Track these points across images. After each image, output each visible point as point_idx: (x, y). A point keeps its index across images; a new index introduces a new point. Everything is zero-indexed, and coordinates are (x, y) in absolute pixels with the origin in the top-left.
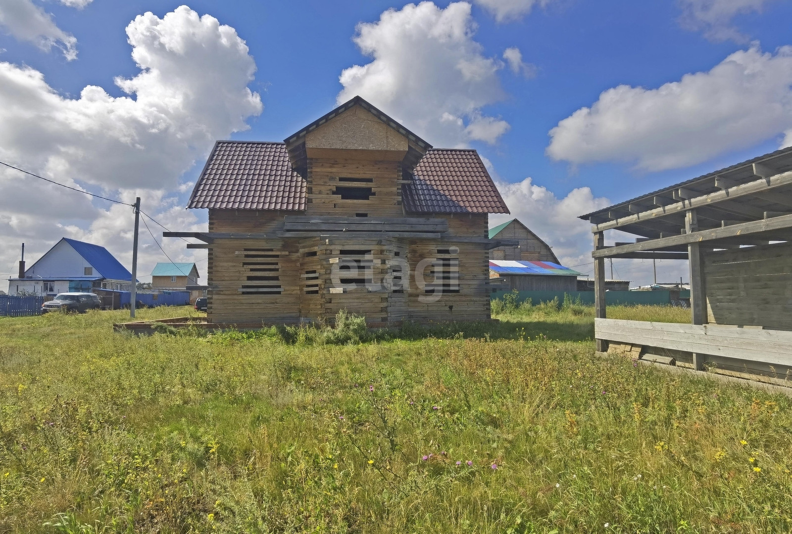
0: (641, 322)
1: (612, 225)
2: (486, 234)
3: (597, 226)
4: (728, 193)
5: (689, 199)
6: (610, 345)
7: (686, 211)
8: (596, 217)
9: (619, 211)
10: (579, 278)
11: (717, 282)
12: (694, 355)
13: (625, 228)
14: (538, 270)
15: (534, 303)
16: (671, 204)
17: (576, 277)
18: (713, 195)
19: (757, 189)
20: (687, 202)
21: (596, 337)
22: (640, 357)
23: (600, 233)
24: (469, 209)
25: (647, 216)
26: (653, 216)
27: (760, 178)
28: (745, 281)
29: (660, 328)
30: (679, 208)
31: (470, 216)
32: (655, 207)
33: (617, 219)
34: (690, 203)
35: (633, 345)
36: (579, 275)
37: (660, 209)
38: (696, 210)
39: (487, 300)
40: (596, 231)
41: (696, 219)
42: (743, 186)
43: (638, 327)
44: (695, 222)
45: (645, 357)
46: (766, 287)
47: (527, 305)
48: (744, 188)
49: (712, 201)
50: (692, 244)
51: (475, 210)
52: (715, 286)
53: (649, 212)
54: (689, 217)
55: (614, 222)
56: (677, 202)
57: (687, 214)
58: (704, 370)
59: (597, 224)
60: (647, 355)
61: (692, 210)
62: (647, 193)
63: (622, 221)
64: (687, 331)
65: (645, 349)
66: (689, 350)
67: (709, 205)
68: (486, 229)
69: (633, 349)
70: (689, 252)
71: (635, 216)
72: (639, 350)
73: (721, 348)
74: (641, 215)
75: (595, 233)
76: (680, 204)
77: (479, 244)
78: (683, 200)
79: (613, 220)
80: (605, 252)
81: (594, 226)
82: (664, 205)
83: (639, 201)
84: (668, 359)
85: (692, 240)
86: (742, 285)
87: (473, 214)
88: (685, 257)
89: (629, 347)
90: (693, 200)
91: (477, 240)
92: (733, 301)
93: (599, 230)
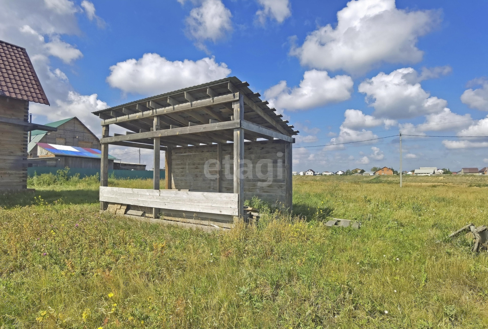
0: (127, 189)
1: (113, 121)
2: (26, 118)
3: (104, 121)
4: (174, 108)
5: (156, 109)
6: (109, 205)
7: (154, 116)
8: (104, 114)
9: (117, 111)
10: (115, 161)
11: (177, 165)
12: (154, 209)
13: (121, 124)
14: (87, 154)
15: (81, 177)
16: (147, 111)
17: (113, 160)
18: (167, 108)
19: (186, 108)
20: (154, 110)
21: (100, 200)
22: (125, 213)
23: (107, 126)
24: (7, 94)
25: (133, 117)
26: (137, 118)
27: (189, 102)
28: (189, 164)
29: (136, 192)
30: (150, 114)
31: (8, 100)
32: (138, 112)
33: (116, 117)
34: (156, 112)
35: (122, 205)
36: (115, 159)
37: (140, 114)
38: (160, 117)
39: (23, 174)
40: (104, 124)
41: (159, 123)
42: (181, 105)
43: (125, 192)
44: (159, 124)
45: (129, 212)
46: (197, 168)
47: (75, 178)
48: (181, 107)
49: (166, 112)
50: (157, 138)
51: (14, 96)
52: (176, 167)
53: (135, 115)
54: (155, 120)
55: (114, 119)
56: (150, 110)
57: (155, 119)
58: (158, 218)
59: (105, 119)
60: (130, 210)
61: (157, 116)
62: (133, 101)
63: (120, 119)
64: (151, 194)
65: (129, 207)
66: (151, 206)
67: (165, 115)
68: (26, 114)
69: (123, 207)
70: (154, 145)
71: (127, 116)
72: (125, 207)
73: (166, 203)
74: (130, 116)
75: (103, 126)
76: (151, 111)
77: (18, 126)
78: (153, 109)
79: (114, 118)
80: (108, 140)
81: (103, 120)
82: (143, 111)
83: (129, 106)
84: (140, 213)
85: (156, 136)
86: (187, 167)
87: (11, 98)
88: (152, 148)
89: (119, 206)
90: (158, 110)
91: (16, 122)
92: (183, 176)
93: (106, 124)
